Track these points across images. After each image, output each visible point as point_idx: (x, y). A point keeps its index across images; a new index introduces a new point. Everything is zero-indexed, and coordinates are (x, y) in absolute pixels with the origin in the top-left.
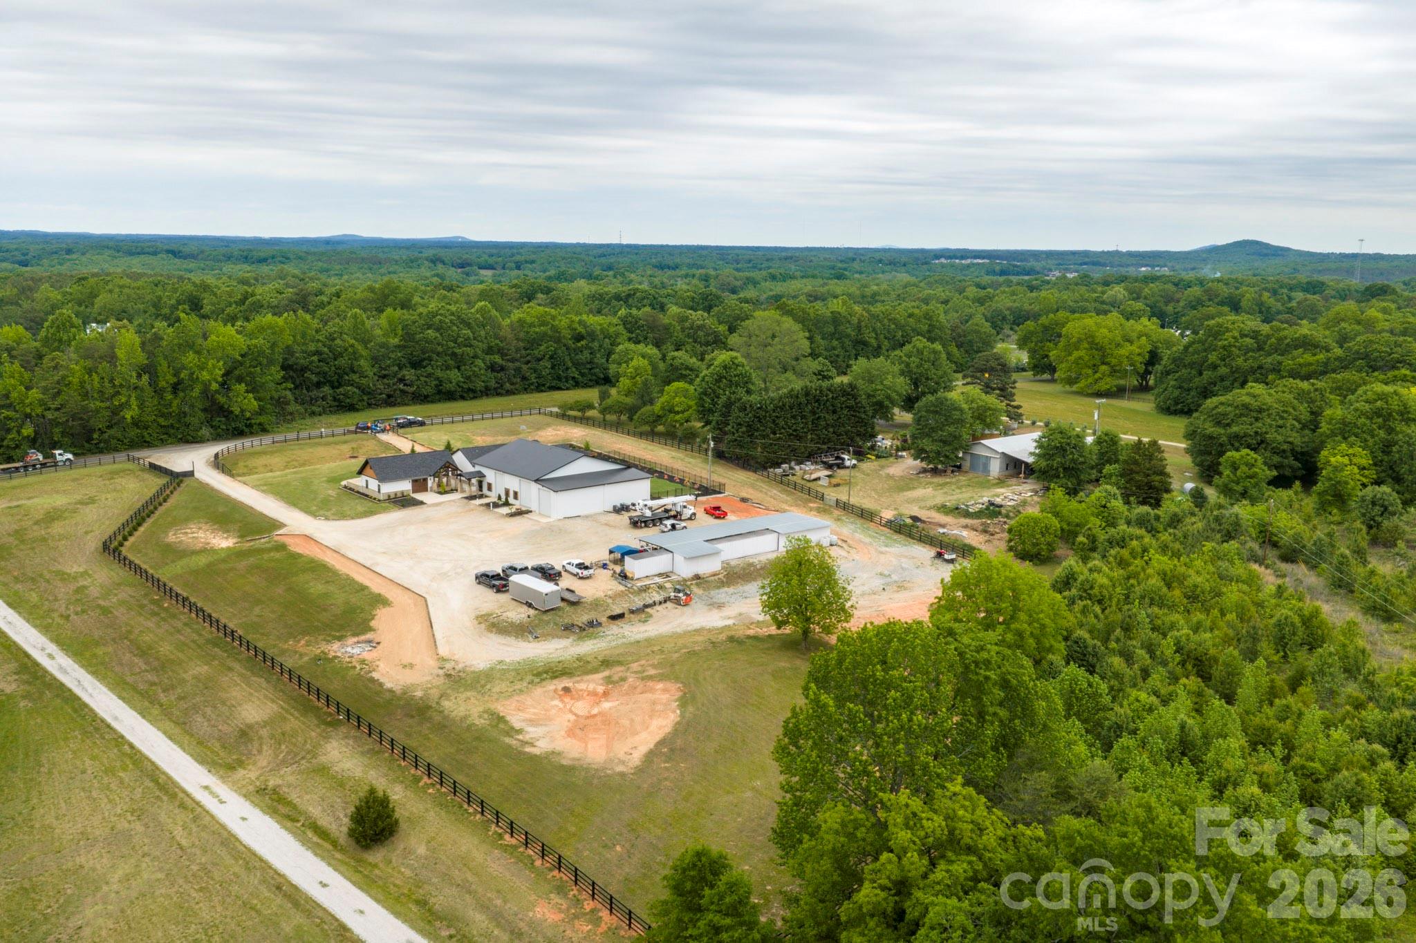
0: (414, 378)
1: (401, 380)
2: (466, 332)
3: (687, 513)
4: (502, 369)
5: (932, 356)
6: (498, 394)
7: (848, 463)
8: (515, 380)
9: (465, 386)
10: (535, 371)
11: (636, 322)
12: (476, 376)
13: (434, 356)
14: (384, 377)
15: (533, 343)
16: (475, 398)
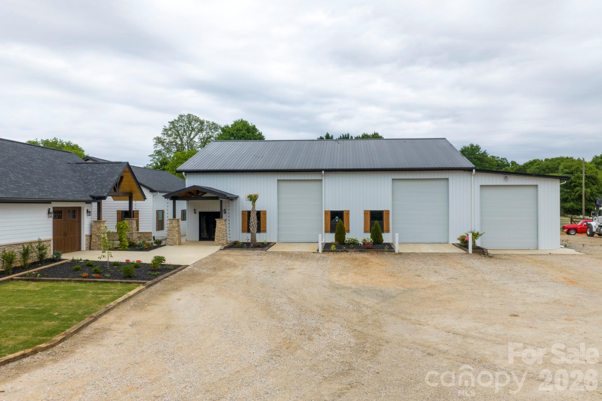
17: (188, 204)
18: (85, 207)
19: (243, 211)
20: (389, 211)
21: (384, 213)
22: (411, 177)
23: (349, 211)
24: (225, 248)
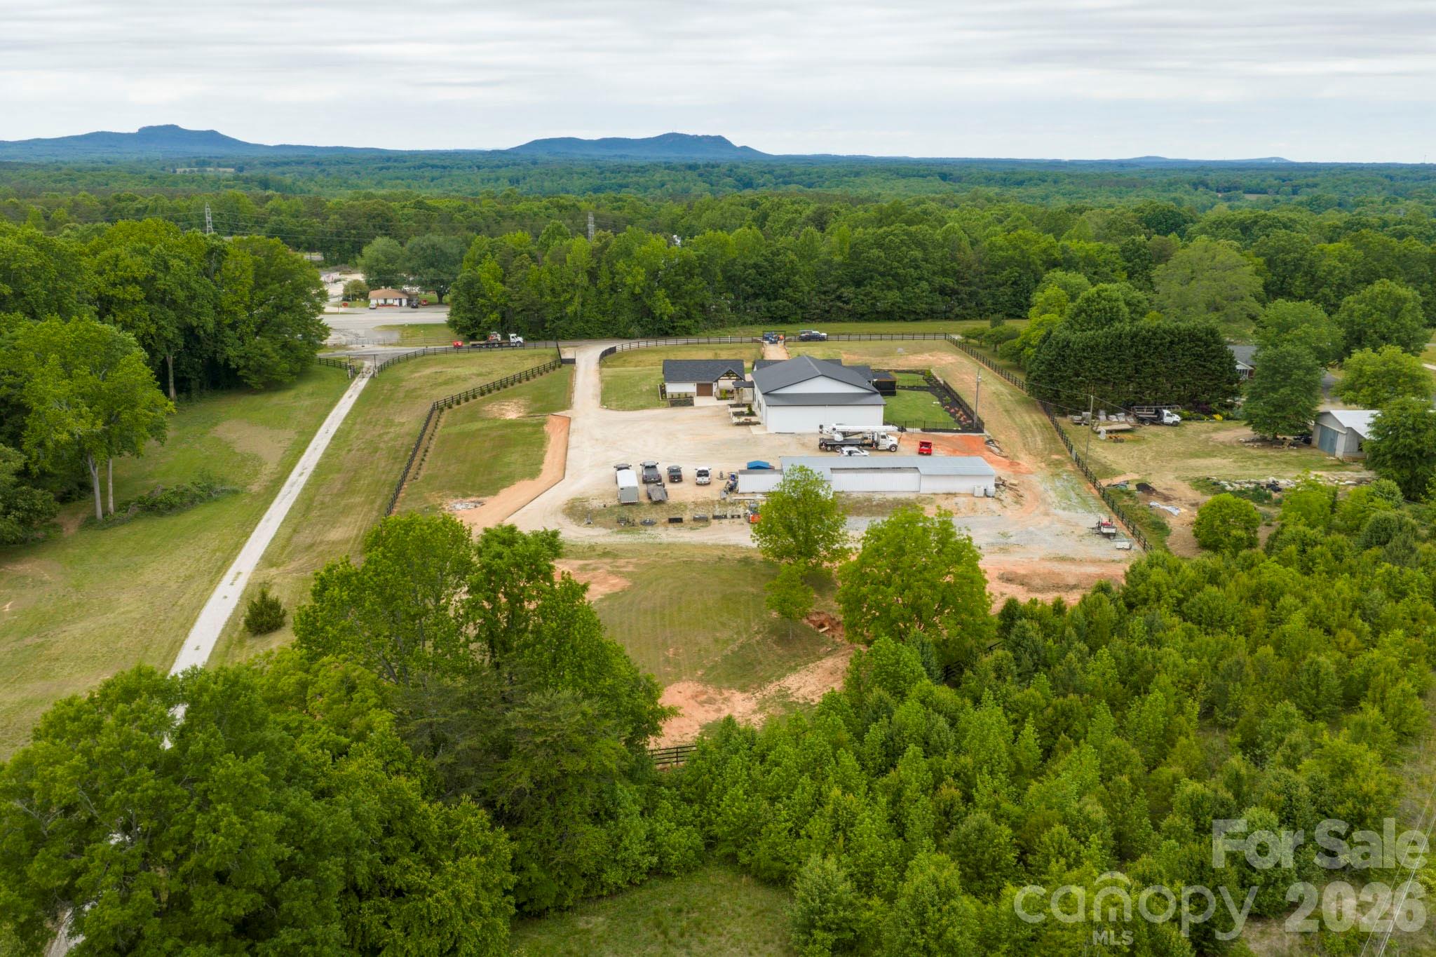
0: (851, 296)
1: (839, 298)
2: (918, 254)
3: (886, 444)
4: (954, 292)
5: (1389, 304)
6: (947, 318)
7: (1167, 420)
8: (968, 304)
9: (905, 307)
10: (994, 296)
11: (1138, 250)
12: (918, 298)
13: (876, 276)
14: (825, 293)
15: (998, 267)
16: (916, 320)
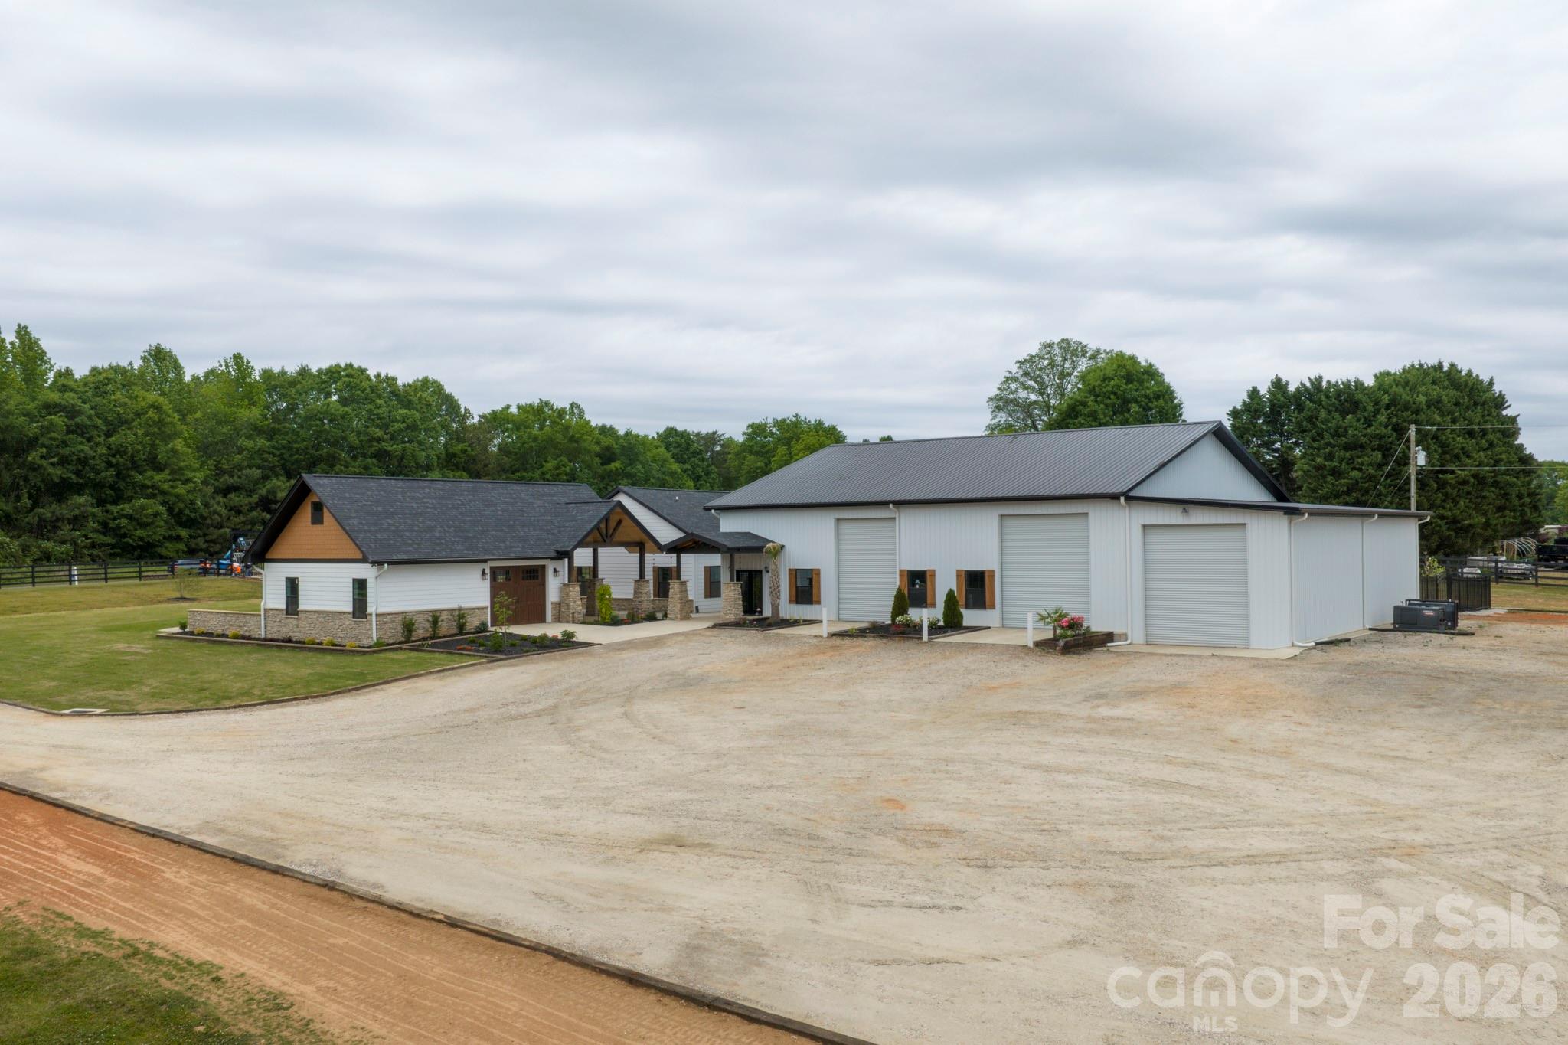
17: (723, 558)
18: (550, 566)
19: (790, 570)
20: (993, 571)
21: (987, 575)
22: (1045, 512)
23: (934, 571)
24: (715, 626)
